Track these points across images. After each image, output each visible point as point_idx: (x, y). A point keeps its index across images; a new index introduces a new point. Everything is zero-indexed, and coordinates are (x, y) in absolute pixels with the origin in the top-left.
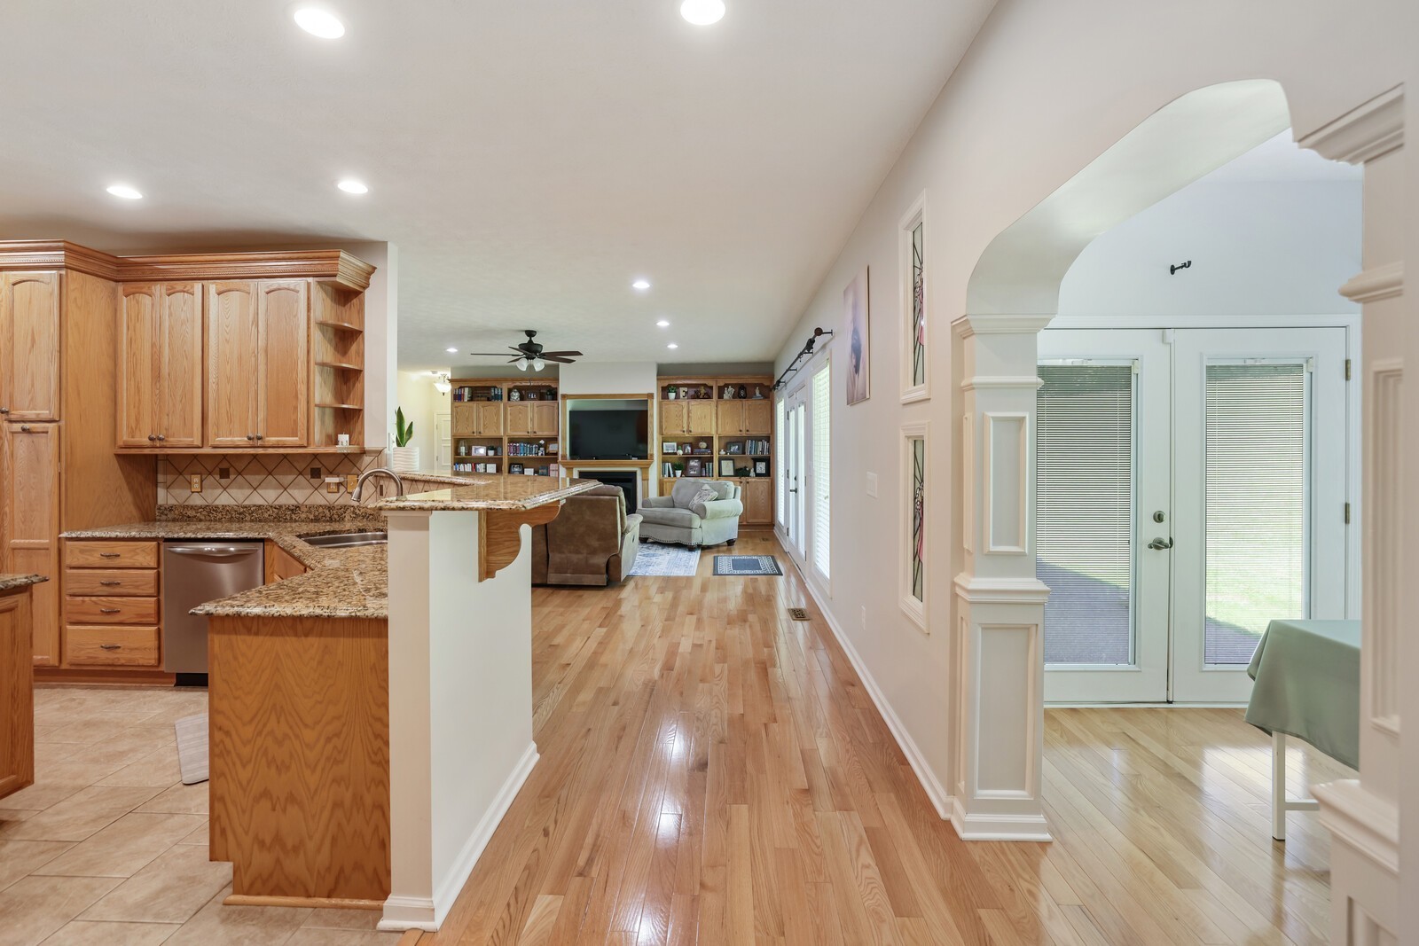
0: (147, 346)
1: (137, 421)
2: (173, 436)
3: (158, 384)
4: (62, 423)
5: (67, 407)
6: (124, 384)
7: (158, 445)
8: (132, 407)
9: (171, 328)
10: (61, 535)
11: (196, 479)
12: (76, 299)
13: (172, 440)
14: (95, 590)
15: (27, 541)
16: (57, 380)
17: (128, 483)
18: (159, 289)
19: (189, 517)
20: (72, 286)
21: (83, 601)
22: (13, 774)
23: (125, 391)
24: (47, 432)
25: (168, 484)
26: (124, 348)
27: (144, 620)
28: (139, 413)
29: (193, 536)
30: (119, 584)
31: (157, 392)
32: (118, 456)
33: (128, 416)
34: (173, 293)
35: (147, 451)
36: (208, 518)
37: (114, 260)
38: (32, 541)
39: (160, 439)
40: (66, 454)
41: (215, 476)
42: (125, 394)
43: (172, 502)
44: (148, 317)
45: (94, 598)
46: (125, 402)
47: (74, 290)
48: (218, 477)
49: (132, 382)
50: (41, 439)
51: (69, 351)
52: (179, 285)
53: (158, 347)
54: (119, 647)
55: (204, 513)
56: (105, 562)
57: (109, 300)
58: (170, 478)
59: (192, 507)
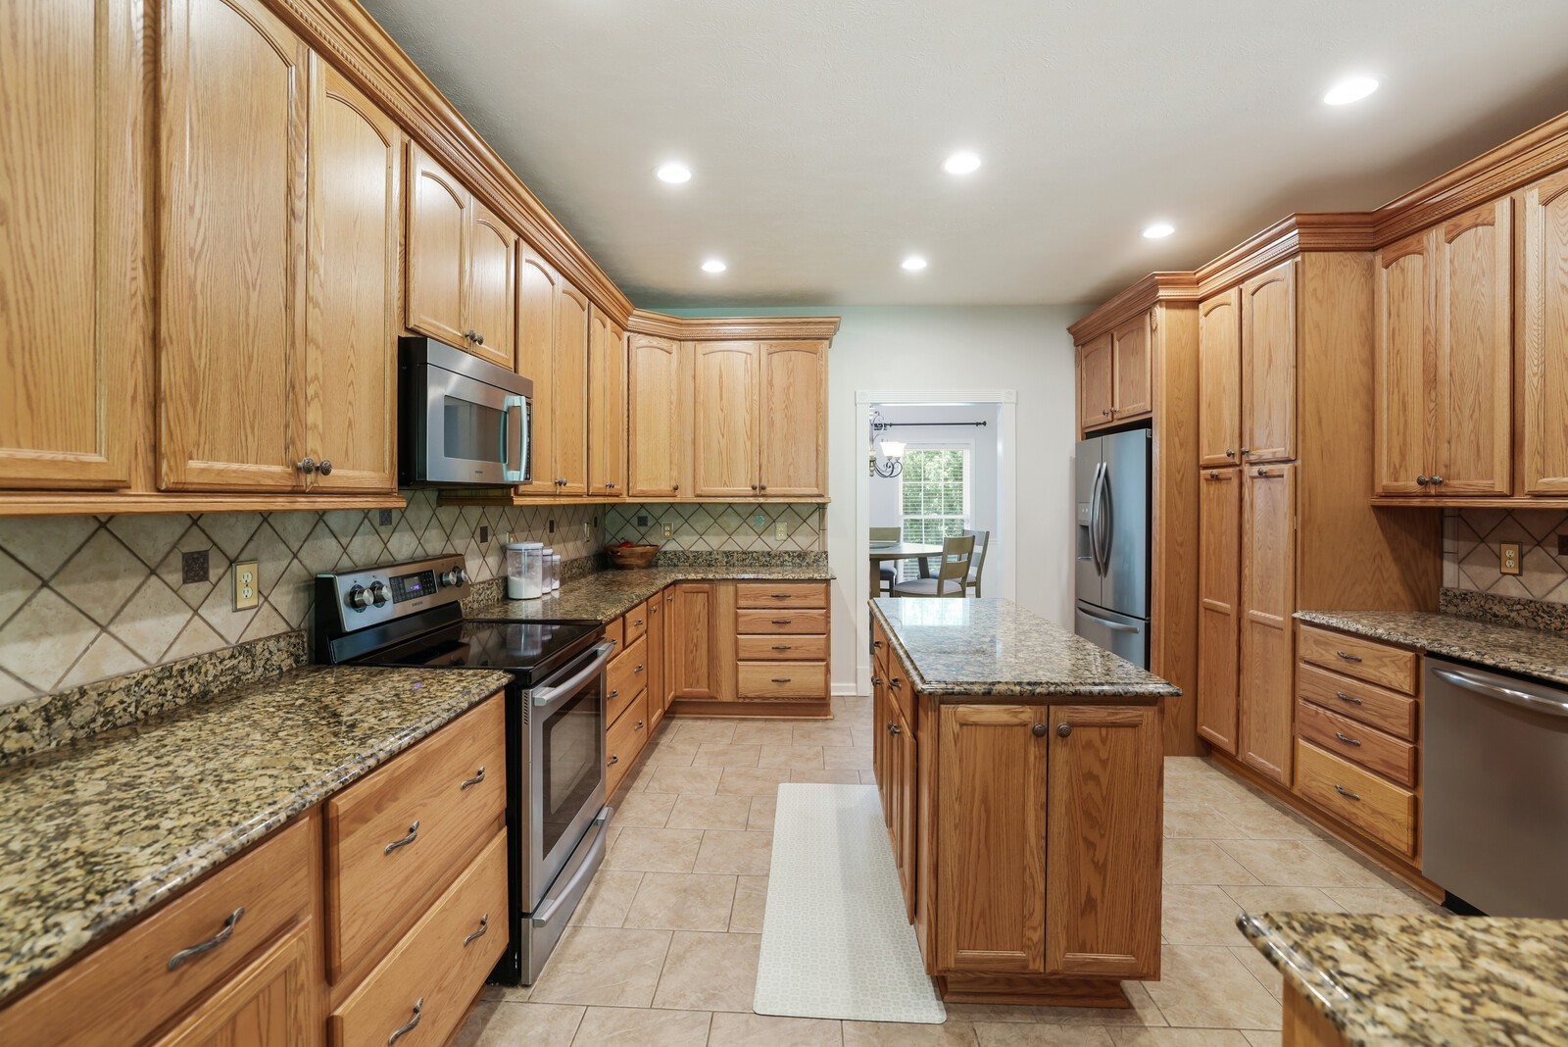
0: (1417, 334)
1: (1403, 455)
2: (1458, 477)
3: (1433, 394)
4: (1299, 463)
5: (1303, 440)
6: (1383, 401)
7: (1433, 492)
8: (1395, 434)
9: (1454, 294)
10: (1296, 615)
11: (1510, 552)
12: (1315, 290)
13: (1456, 484)
14: (1330, 702)
15: (1263, 614)
16: (1293, 405)
17: (1393, 550)
18: (1435, 236)
19: (1495, 615)
20: (1309, 274)
21: (1317, 713)
22: (1132, 953)
23: (1385, 411)
24: (1282, 476)
25: (1461, 555)
26: (1384, 345)
27: (1394, 773)
28: (1405, 441)
29: (1476, 658)
30: (1359, 703)
31: (1432, 405)
32: (1377, 509)
33: (1389, 449)
34: (1458, 235)
35: (1416, 502)
36: (1533, 624)
37: (1368, 219)
38: (1268, 615)
39: (1435, 483)
40: (1303, 505)
41: (1549, 549)
42: (1385, 416)
43: (1466, 585)
44: (1418, 288)
45: (1329, 713)
46: (1385, 427)
47: (1313, 278)
48: (1554, 552)
49: (1396, 397)
50: (1276, 484)
51: (1307, 365)
52: (1466, 218)
53: (1433, 333)
54: (1358, 799)
55: (1525, 613)
56: (1342, 665)
57: (1363, 280)
58: (1464, 546)
59: (1502, 600)
